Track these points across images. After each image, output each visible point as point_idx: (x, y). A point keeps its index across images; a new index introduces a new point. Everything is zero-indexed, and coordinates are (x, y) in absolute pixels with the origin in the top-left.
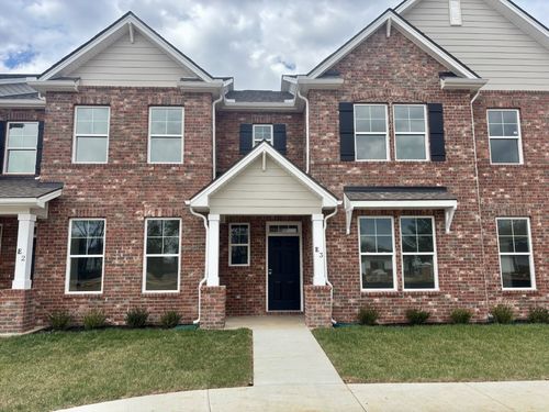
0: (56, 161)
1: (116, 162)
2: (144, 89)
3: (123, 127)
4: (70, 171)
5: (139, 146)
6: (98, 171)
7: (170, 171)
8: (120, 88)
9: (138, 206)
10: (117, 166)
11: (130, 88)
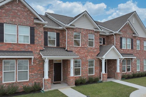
0: (71, 46)
1: (83, 46)
2: (87, 30)
3: (84, 38)
4: (74, 48)
5: (87, 43)
6: (79, 48)
7: (92, 49)
8: (83, 29)
9: (87, 57)
10: (83, 47)
11: (85, 29)
